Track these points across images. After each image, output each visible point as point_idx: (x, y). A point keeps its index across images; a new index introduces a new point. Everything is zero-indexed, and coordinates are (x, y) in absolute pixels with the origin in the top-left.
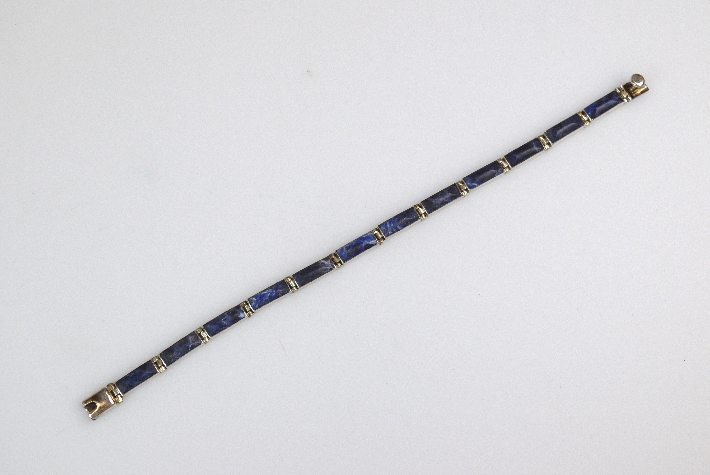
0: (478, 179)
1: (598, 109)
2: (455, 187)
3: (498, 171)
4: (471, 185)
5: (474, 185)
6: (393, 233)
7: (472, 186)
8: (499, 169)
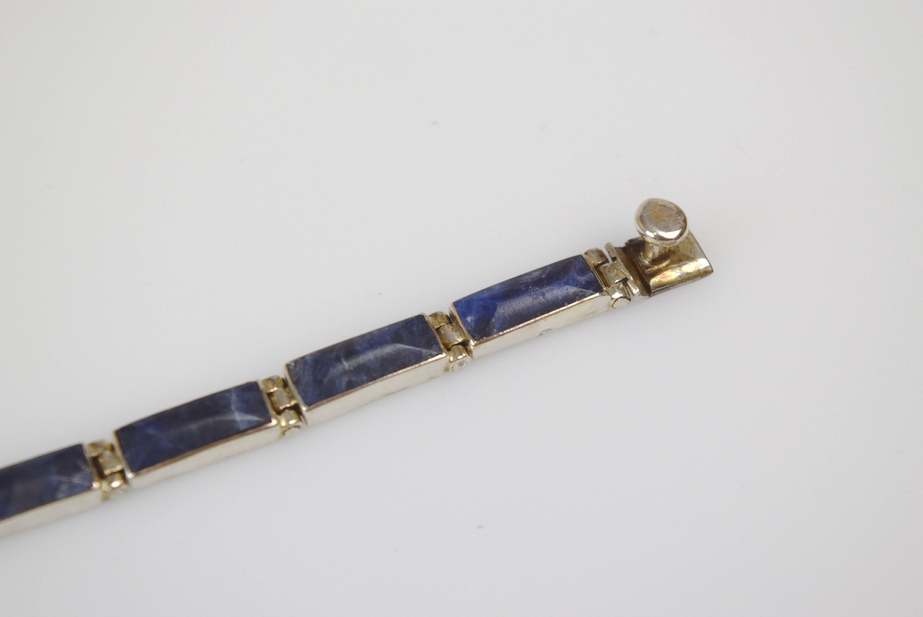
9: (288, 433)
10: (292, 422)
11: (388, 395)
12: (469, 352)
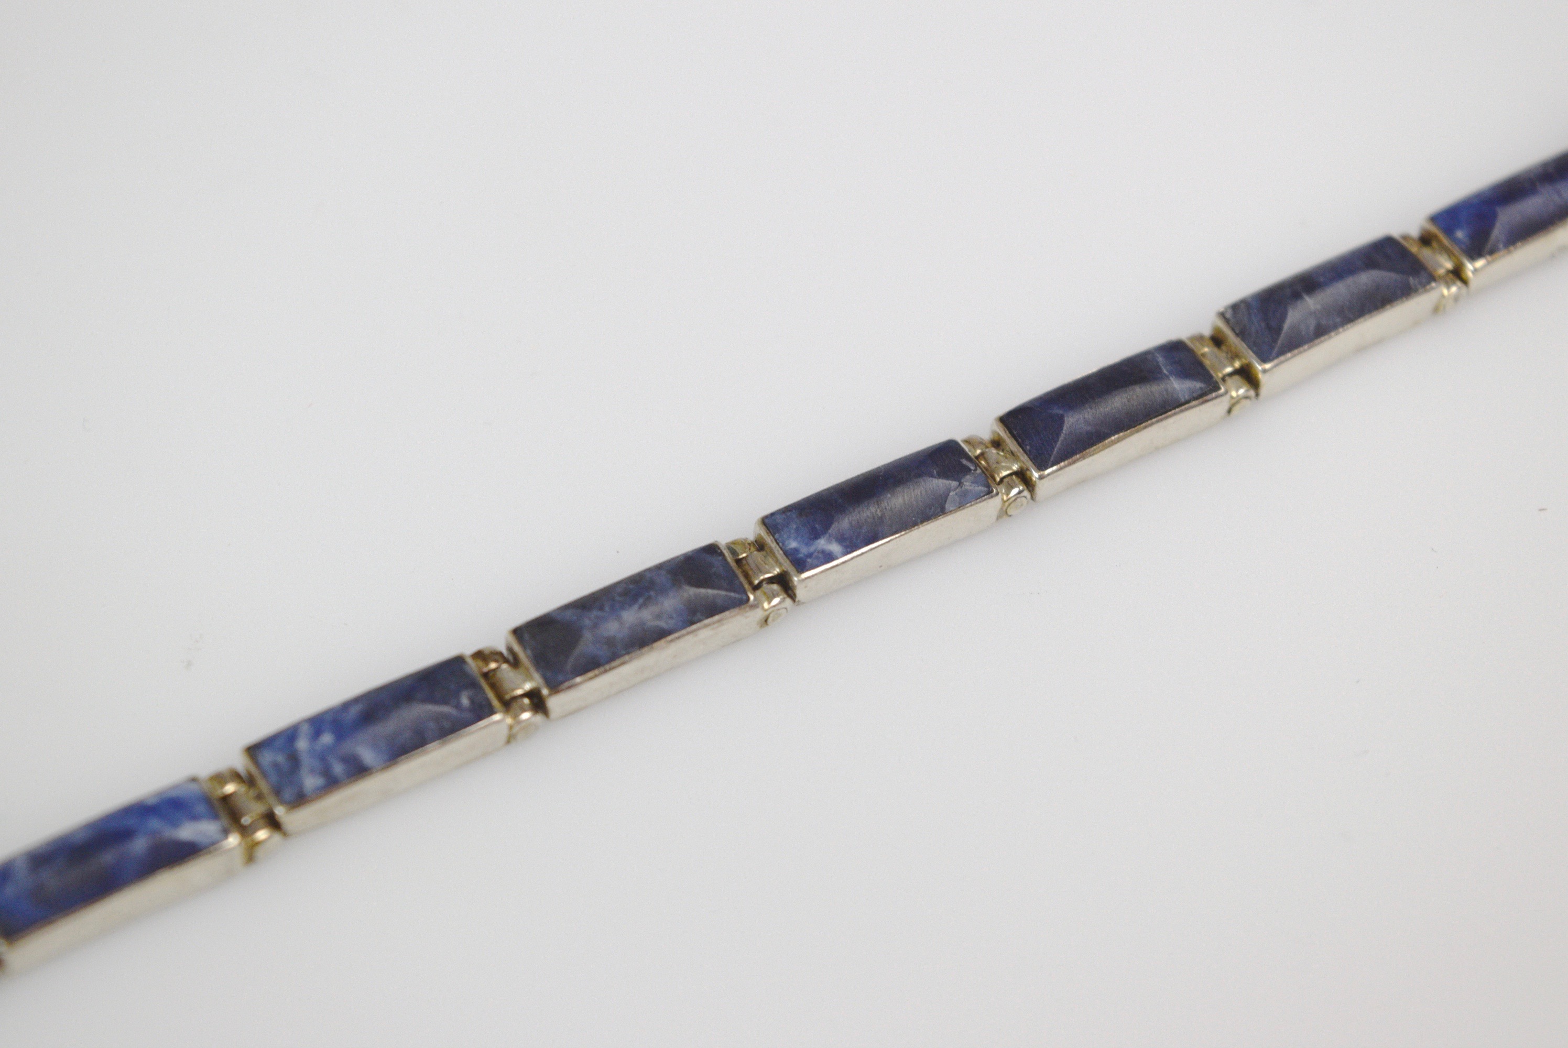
0: (844, 523)
1: (1508, 216)
2: (715, 560)
3: (961, 484)
4: (804, 550)
5: (823, 552)
6: (332, 783)
7: (810, 555)
8: (968, 477)
9: (1236, 410)
10: (1241, 391)
11: (1361, 350)
12: (1465, 282)
